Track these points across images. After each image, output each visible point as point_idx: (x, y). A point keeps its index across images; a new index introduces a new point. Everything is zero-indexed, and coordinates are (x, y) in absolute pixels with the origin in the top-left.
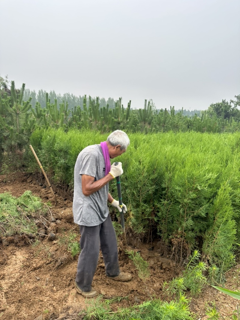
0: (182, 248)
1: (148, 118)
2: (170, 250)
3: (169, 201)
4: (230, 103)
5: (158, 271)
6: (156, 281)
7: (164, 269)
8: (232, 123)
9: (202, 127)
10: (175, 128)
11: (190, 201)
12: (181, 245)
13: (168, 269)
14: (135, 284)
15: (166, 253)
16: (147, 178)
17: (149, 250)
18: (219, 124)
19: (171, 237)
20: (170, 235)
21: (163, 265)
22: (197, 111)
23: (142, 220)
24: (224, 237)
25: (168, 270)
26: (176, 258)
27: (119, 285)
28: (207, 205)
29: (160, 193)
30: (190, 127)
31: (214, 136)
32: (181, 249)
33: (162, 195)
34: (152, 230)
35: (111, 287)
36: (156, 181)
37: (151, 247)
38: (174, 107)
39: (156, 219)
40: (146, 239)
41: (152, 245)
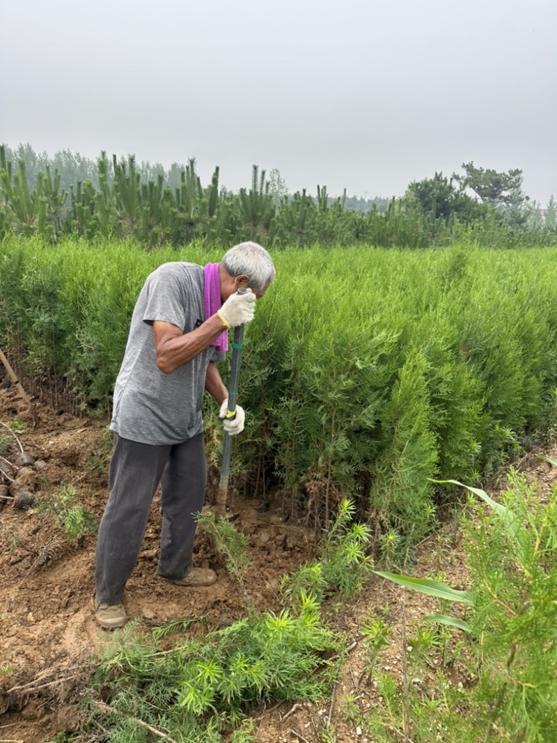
0: (327, 500)
1: (263, 212)
2: (303, 509)
3: (298, 400)
4: (452, 179)
5: (277, 555)
6: (269, 576)
7: (291, 549)
8: (453, 227)
9: (388, 235)
10: (327, 237)
11: (339, 395)
12: (325, 494)
13: (298, 549)
14: (223, 588)
15: (294, 513)
16: (249, 351)
17: (259, 510)
18: (425, 228)
19: (303, 478)
20: (301, 475)
21: (287, 541)
22: (380, 199)
23: (241, 445)
24: (413, 469)
25: (299, 551)
26: (316, 524)
27: (187, 594)
28: (377, 402)
29: (280, 383)
30: (361, 235)
31: (411, 254)
32: (326, 503)
33: (284, 388)
34: (266, 466)
35: (167, 600)
36: (272, 357)
37: (263, 504)
38: (325, 187)
39: (269, 443)
40: (252, 489)
41: (265, 500)
